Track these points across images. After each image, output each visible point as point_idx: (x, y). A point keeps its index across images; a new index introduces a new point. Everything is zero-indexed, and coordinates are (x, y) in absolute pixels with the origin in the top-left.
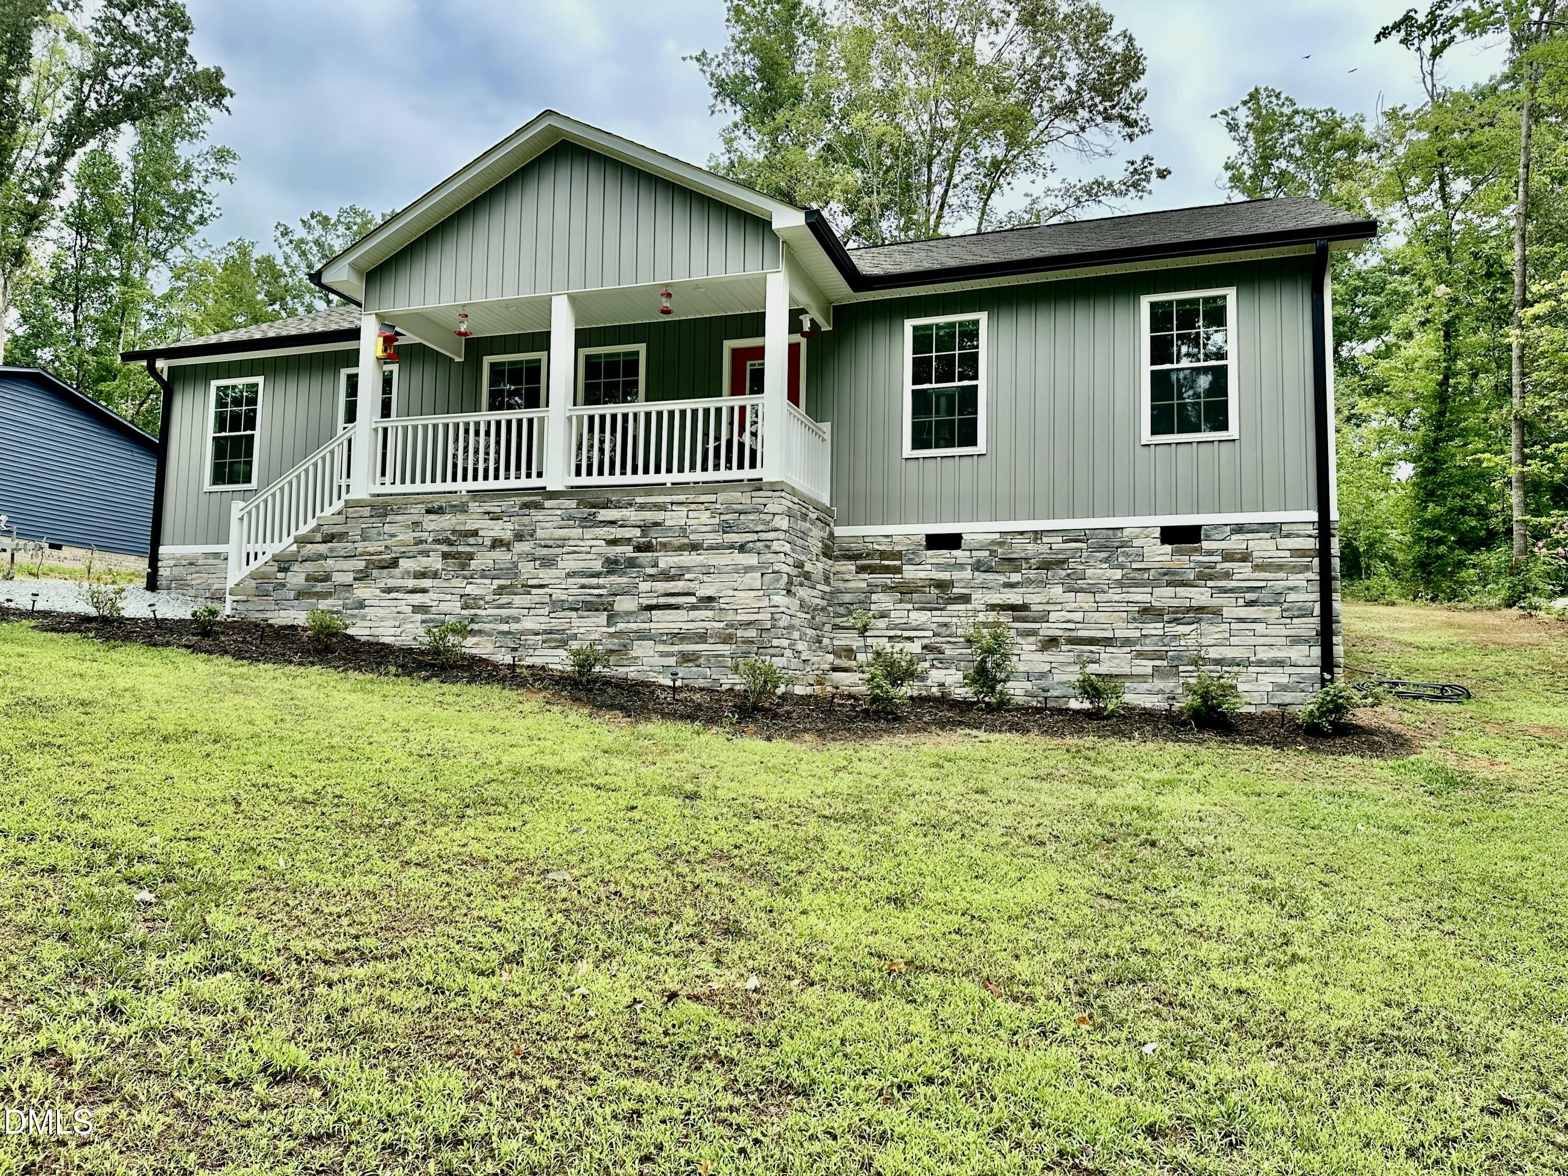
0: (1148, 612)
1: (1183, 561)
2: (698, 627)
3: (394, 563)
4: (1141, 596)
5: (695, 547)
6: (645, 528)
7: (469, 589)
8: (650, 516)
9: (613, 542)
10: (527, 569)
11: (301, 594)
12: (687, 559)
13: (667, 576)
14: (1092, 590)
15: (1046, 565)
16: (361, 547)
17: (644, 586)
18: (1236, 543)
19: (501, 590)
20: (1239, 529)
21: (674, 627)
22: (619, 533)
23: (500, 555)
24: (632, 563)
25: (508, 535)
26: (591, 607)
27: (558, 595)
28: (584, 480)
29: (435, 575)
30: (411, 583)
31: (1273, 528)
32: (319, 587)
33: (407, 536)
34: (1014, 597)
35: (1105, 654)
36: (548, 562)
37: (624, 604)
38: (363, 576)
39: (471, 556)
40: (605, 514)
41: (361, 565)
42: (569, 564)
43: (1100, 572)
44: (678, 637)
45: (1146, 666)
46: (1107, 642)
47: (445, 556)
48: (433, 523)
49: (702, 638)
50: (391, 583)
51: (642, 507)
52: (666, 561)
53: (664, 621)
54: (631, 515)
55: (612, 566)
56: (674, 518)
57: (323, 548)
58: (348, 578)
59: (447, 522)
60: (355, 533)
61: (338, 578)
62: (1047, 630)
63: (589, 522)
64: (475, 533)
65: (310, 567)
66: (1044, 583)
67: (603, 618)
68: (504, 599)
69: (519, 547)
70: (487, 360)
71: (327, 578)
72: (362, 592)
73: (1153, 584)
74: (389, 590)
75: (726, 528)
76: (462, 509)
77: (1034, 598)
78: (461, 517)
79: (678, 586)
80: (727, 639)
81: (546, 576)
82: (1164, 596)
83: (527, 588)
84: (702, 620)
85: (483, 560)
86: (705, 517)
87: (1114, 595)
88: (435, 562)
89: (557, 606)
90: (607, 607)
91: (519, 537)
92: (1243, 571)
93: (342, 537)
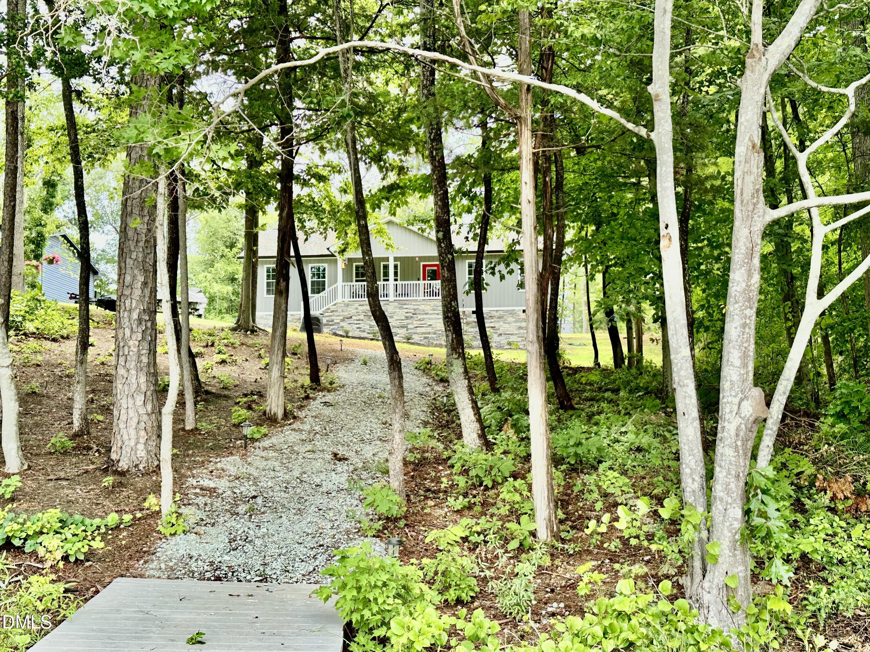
3: (351, 317)
4: (519, 324)
5: (427, 314)
6: (415, 310)
8: (416, 307)
9: (407, 313)
12: (425, 316)
13: (420, 320)
14: (509, 323)
15: (499, 318)
16: (341, 314)
17: (415, 322)
21: (422, 331)
22: (408, 310)
24: (412, 317)
26: (402, 327)
27: (394, 324)
28: (398, 298)
29: (362, 320)
30: (356, 322)
32: (330, 323)
33: (355, 311)
34: (492, 325)
35: (511, 337)
37: (410, 326)
38: (343, 320)
41: (342, 318)
42: (396, 317)
43: (511, 319)
44: (422, 333)
45: (520, 339)
46: (512, 334)
47: (364, 316)
48: (360, 308)
49: (429, 333)
50: (350, 322)
51: (413, 305)
52: (420, 317)
53: (419, 330)
54: (411, 306)
55: (407, 318)
56: (422, 307)
57: (331, 314)
58: (338, 321)
60: (340, 310)
61: (335, 321)
62: (499, 332)
63: (401, 308)
65: (327, 318)
66: (498, 322)
67: (405, 329)
70: (354, 264)
73: (521, 322)
75: (434, 310)
77: (497, 325)
79: (423, 322)
80: (435, 334)
81: (391, 320)
82: (522, 324)
84: (429, 330)
86: (428, 307)
87: (514, 324)
88: (362, 317)
89: (394, 327)
90: (406, 327)
93: (336, 311)
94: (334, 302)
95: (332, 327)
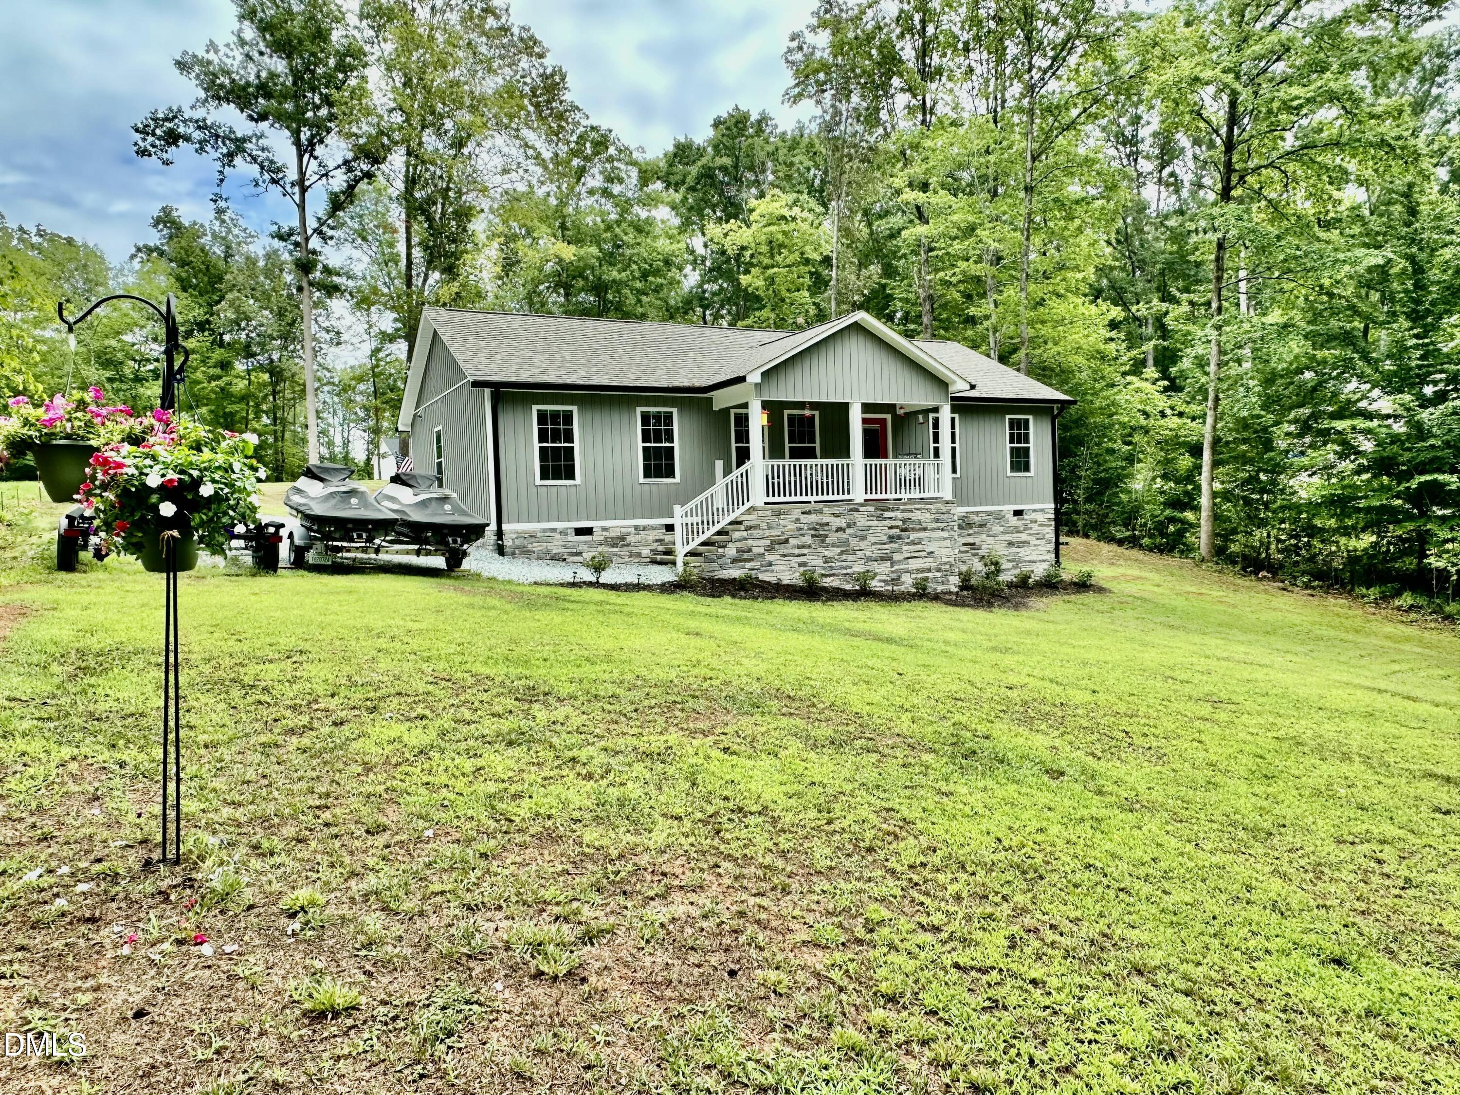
0: (1011, 544)
1: (1020, 523)
2: (927, 566)
3: (786, 541)
4: (1009, 537)
5: (925, 529)
6: (904, 521)
7: (826, 553)
8: (906, 515)
9: (891, 528)
10: (853, 542)
11: (735, 561)
12: (922, 535)
13: (913, 543)
15: (980, 526)
16: (767, 533)
17: (905, 548)
18: (1033, 516)
19: (842, 553)
20: (1034, 511)
21: (918, 566)
22: (894, 523)
23: (839, 534)
24: (899, 537)
25: (844, 525)
26: (883, 559)
27: (868, 554)
29: (809, 547)
30: (797, 551)
31: (1042, 510)
32: (746, 556)
33: (792, 526)
34: (970, 540)
36: (864, 538)
37: (897, 557)
38: (770, 549)
39: (826, 536)
40: (887, 514)
41: (768, 543)
44: (919, 571)
47: (813, 536)
48: (805, 519)
49: (929, 570)
50: (786, 551)
51: (903, 511)
52: (913, 536)
54: (898, 514)
55: (892, 539)
56: (916, 516)
57: (745, 534)
58: (761, 550)
59: (813, 518)
60: (763, 525)
61: (756, 550)
62: (981, 553)
63: (880, 518)
64: (827, 524)
65: (738, 544)
67: (888, 564)
68: (844, 557)
69: (848, 531)
71: (750, 550)
72: (769, 557)
73: (1012, 532)
74: (785, 556)
76: (821, 512)
77: (976, 540)
78: (820, 516)
79: (919, 547)
80: (939, 570)
81: (863, 545)
82: (1014, 537)
83: (854, 551)
84: (929, 562)
85: (833, 538)
86: (928, 515)
88: (808, 540)
89: (868, 559)
90: (890, 559)
91: (849, 526)
92: (1035, 526)
93: (756, 527)
94: (747, 505)
95: (748, 565)
